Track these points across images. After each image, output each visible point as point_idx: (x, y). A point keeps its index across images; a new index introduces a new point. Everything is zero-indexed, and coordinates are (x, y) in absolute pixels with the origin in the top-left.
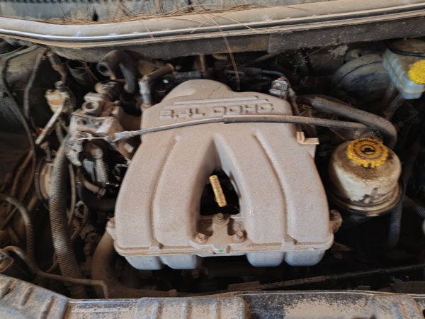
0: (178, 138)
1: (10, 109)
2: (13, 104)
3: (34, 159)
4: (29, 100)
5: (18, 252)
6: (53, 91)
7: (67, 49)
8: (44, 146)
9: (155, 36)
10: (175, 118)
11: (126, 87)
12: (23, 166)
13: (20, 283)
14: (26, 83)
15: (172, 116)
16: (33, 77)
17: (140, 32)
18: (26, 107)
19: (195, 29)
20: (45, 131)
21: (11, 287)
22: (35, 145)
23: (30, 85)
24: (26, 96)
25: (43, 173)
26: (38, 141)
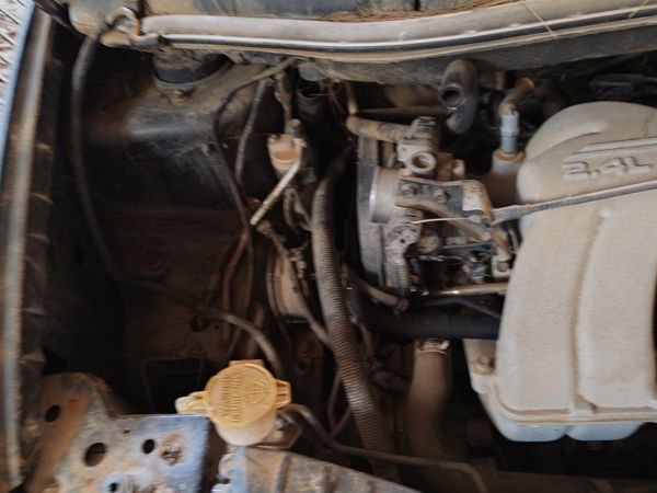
0: (606, 213)
1: (211, 170)
2: (219, 162)
3: (251, 250)
4: (246, 153)
5: (307, 414)
6: (279, 137)
7: (355, 64)
8: (265, 228)
9: (555, 28)
10: (594, 175)
11: (452, 123)
12: (234, 262)
13: (346, 473)
14: (243, 126)
15: (589, 173)
16: (253, 116)
17: (524, 23)
18: (239, 166)
19: (636, 9)
20: (267, 203)
21: (333, 479)
22: (250, 225)
23: (249, 129)
24: (241, 148)
25: (277, 274)
26: (255, 220)
